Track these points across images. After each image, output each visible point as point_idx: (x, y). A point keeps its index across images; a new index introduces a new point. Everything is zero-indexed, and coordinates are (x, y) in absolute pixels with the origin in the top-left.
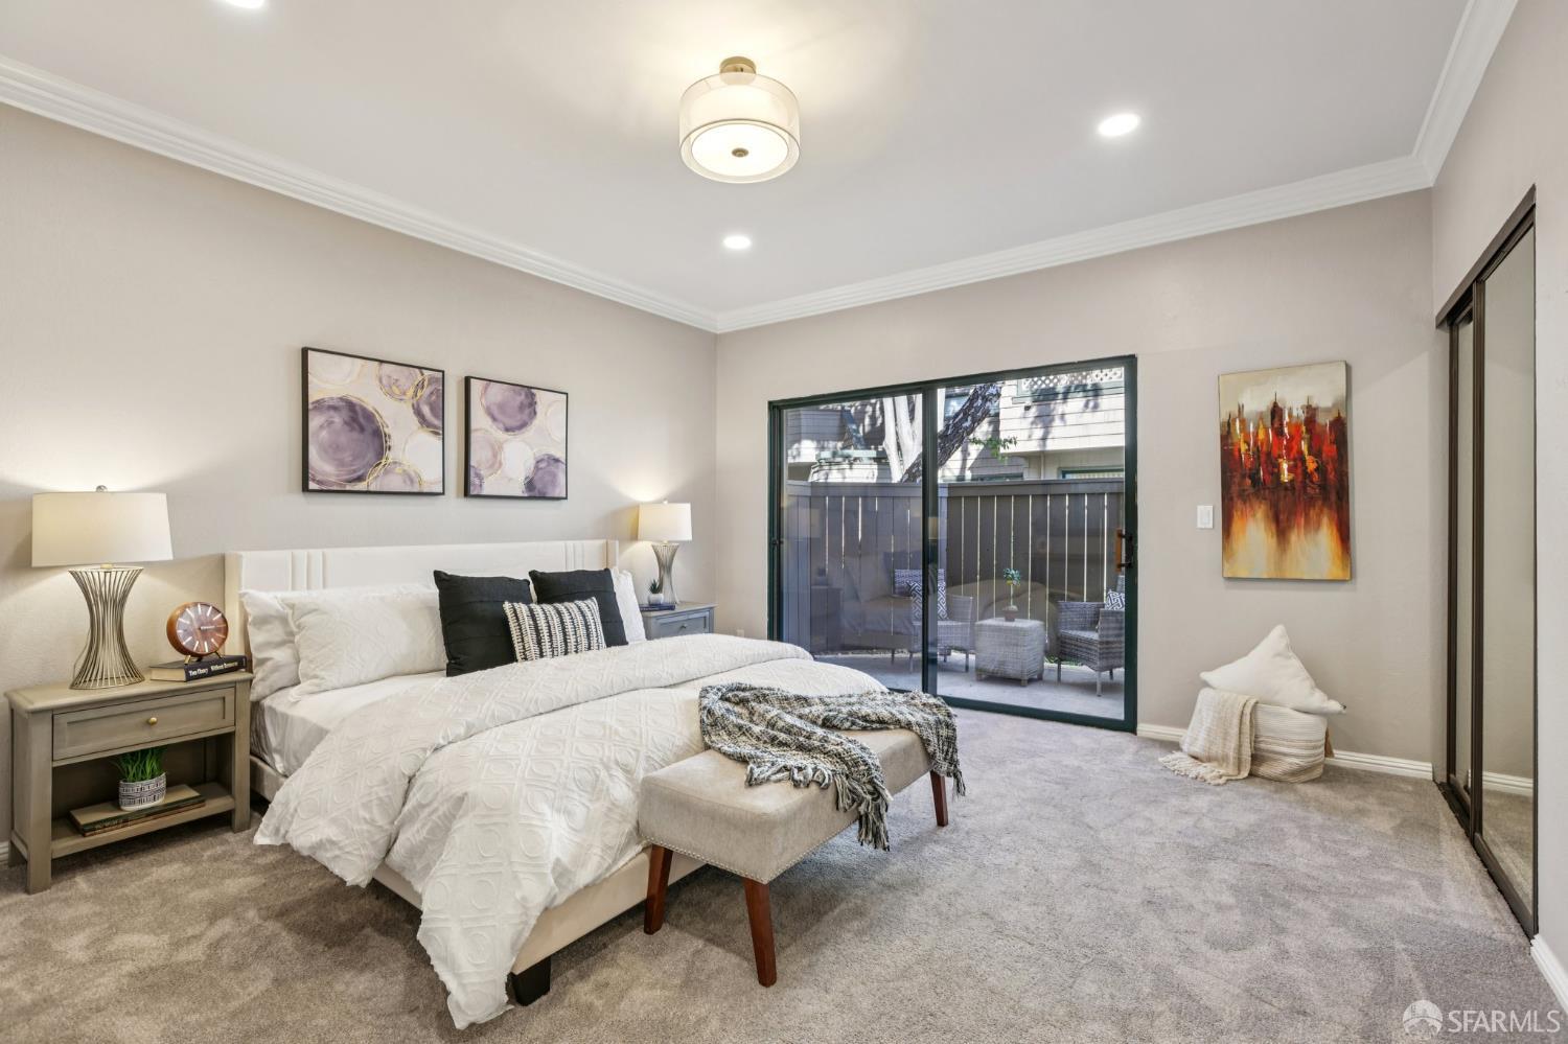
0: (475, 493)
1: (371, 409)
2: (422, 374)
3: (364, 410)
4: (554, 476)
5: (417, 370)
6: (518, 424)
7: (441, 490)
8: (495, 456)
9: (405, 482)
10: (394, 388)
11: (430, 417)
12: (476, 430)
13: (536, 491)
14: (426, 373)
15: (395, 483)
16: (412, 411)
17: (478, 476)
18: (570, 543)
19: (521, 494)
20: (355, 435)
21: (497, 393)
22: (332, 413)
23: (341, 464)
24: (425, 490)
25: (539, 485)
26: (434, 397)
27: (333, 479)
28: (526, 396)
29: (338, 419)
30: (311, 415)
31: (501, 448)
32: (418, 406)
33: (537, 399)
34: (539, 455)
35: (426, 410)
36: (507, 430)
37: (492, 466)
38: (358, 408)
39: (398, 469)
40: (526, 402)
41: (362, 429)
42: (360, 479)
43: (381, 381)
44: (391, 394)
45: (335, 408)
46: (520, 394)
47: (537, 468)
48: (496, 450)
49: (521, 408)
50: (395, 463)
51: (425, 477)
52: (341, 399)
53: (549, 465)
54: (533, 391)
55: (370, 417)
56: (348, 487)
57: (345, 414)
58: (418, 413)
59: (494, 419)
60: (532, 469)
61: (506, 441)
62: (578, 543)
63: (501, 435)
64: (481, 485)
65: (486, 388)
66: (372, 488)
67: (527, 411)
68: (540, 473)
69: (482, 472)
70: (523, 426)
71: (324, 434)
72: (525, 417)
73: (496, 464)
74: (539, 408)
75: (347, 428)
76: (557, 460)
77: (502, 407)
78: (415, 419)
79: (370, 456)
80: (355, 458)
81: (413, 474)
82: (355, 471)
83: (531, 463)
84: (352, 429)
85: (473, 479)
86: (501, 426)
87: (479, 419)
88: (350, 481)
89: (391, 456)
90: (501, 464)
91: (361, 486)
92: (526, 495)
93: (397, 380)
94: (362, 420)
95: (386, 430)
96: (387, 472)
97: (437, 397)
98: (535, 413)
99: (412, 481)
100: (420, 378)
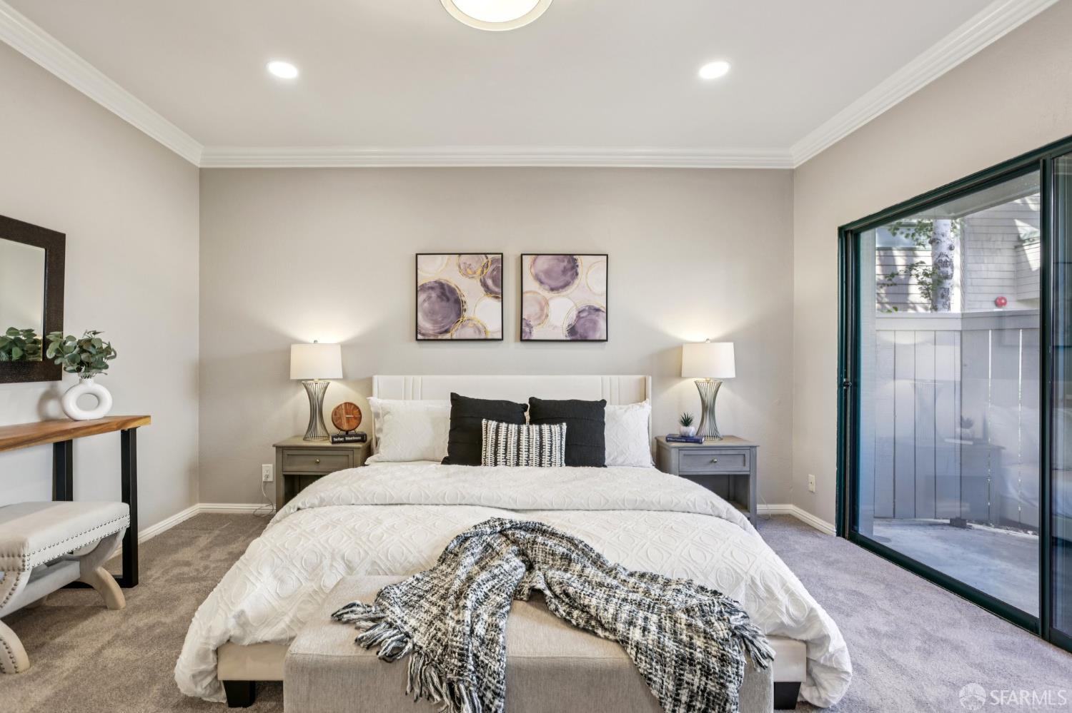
0: (526, 338)
1: (453, 286)
2: (487, 258)
3: (449, 287)
4: (595, 323)
5: (483, 256)
6: (562, 284)
7: (500, 337)
8: (542, 309)
9: (475, 332)
10: (468, 270)
11: (494, 286)
12: (527, 292)
13: (577, 335)
14: (490, 257)
15: (469, 333)
16: (479, 284)
17: (528, 325)
18: (607, 378)
19: (565, 338)
20: (444, 304)
21: (543, 263)
22: (430, 291)
23: (435, 322)
24: (489, 337)
25: (580, 330)
26: (495, 273)
27: (431, 332)
28: (569, 262)
29: (434, 295)
30: (419, 293)
31: (547, 303)
32: (484, 279)
33: (579, 263)
34: (581, 306)
35: (490, 282)
36: (552, 289)
37: (540, 318)
38: (446, 287)
39: (470, 324)
40: (569, 266)
41: (448, 300)
42: (447, 331)
43: (460, 267)
44: (465, 274)
45: (432, 288)
46: (563, 261)
47: (578, 317)
48: (543, 306)
49: (564, 271)
50: (469, 320)
51: (489, 328)
52: (436, 282)
53: (590, 313)
54: (575, 257)
55: (452, 291)
56: (440, 337)
57: (438, 291)
58: (484, 285)
59: (541, 283)
60: (575, 317)
61: (551, 298)
62: (615, 378)
63: (548, 294)
64: (531, 333)
65: (535, 260)
66: (454, 337)
67: (569, 274)
68: (582, 321)
69: (531, 323)
70: (566, 285)
71: (426, 305)
72: (568, 278)
73: (543, 315)
74: (579, 270)
75: (439, 300)
76: (598, 310)
77: (548, 273)
78: (482, 289)
79: (453, 317)
80: (444, 318)
81: (481, 326)
82: (443, 327)
83: (574, 314)
84: (442, 300)
85: (526, 329)
86: (547, 287)
87: (530, 284)
88: (441, 333)
89: (466, 315)
90: (547, 316)
91: (447, 336)
92: (569, 339)
93: (470, 265)
94: (448, 294)
95: (463, 299)
96: (463, 326)
97: (497, 272)
98: (577, 274)
99: (480, 331)
100: (485, 261)
